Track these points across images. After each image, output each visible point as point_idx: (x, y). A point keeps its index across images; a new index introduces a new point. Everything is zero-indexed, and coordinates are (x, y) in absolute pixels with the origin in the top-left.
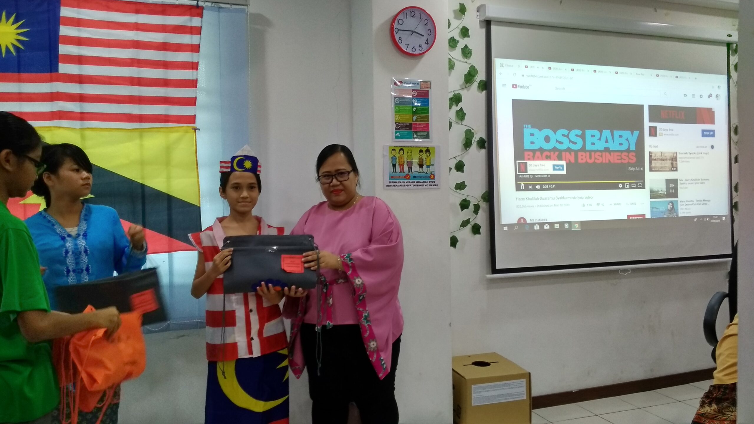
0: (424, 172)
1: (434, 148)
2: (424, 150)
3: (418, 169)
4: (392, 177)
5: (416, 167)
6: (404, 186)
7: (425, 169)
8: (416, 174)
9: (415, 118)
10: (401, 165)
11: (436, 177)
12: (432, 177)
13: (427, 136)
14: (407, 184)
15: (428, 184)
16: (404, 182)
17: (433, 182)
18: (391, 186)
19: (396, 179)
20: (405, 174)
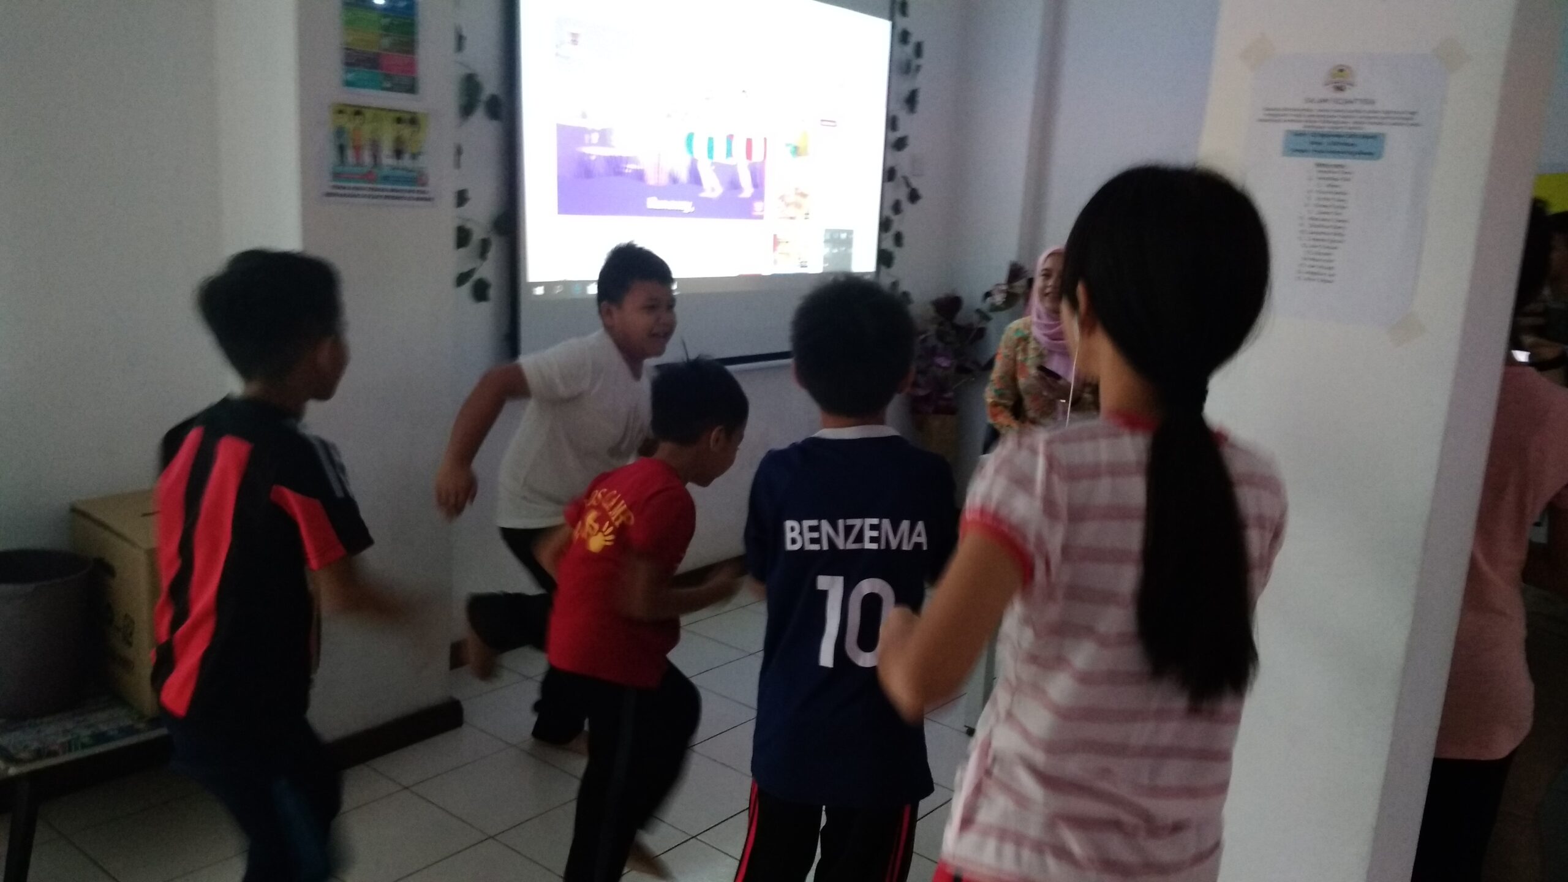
0: (402, 169)
2: (406, 117)
3: (392, 161)
6: (362, 196)
7: (406, 161)
9: (386, 42)
10: (358, 149)
11: (428, 179)
12: (422, 180)
13: (411, 88)
14: (369, 193)
15: (415, 195)
16: (362, 189)
17: (422, 192)
18: (336, 195)
19: (348, 180)
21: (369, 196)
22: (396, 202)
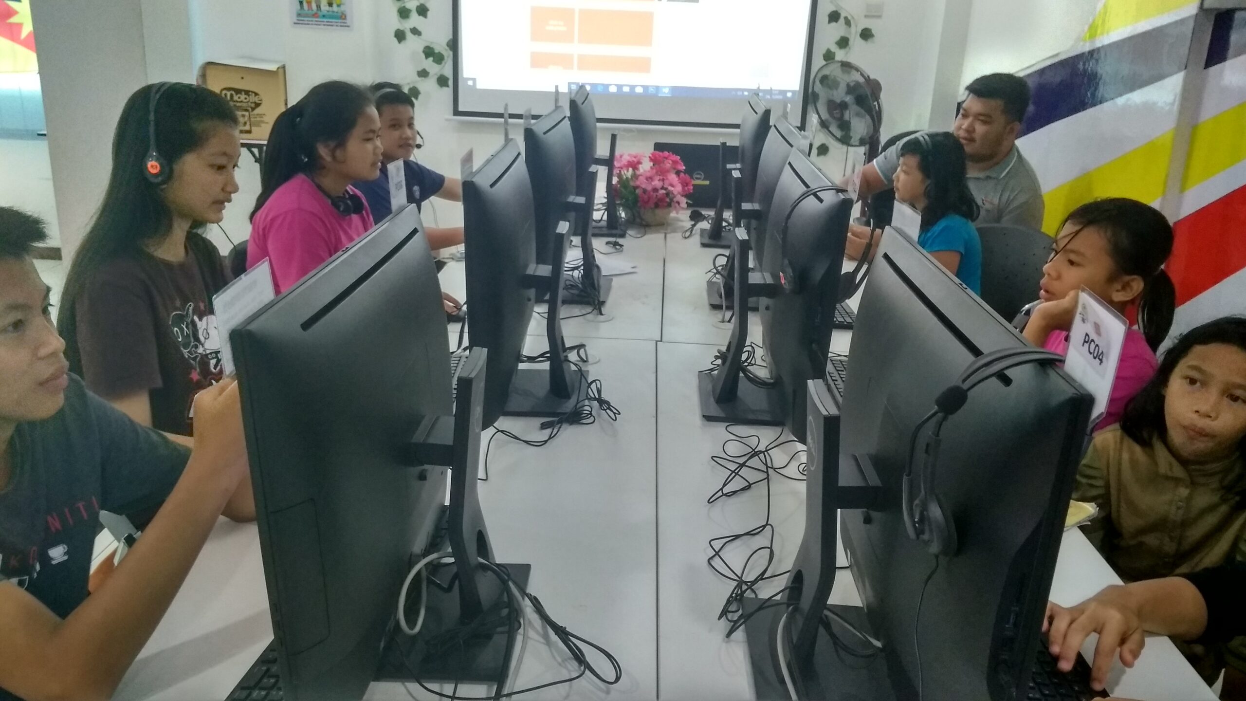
0: (333, 12)
3: (327, 8)
4: (299, 15)
5: (325, 6)
6: (312, 24)
7: (335, 8)
8: (325, 13)
10: (309, 3)
11: (348, 17)
12: (343, 17)
14: (317, 23)
15: (339, 24)
16: (312, 21)
17: (346, 23)
18: (298, 24)
19: (304, 17)
20: (314, 12)
21: (315, 24)
22: (329, 27)
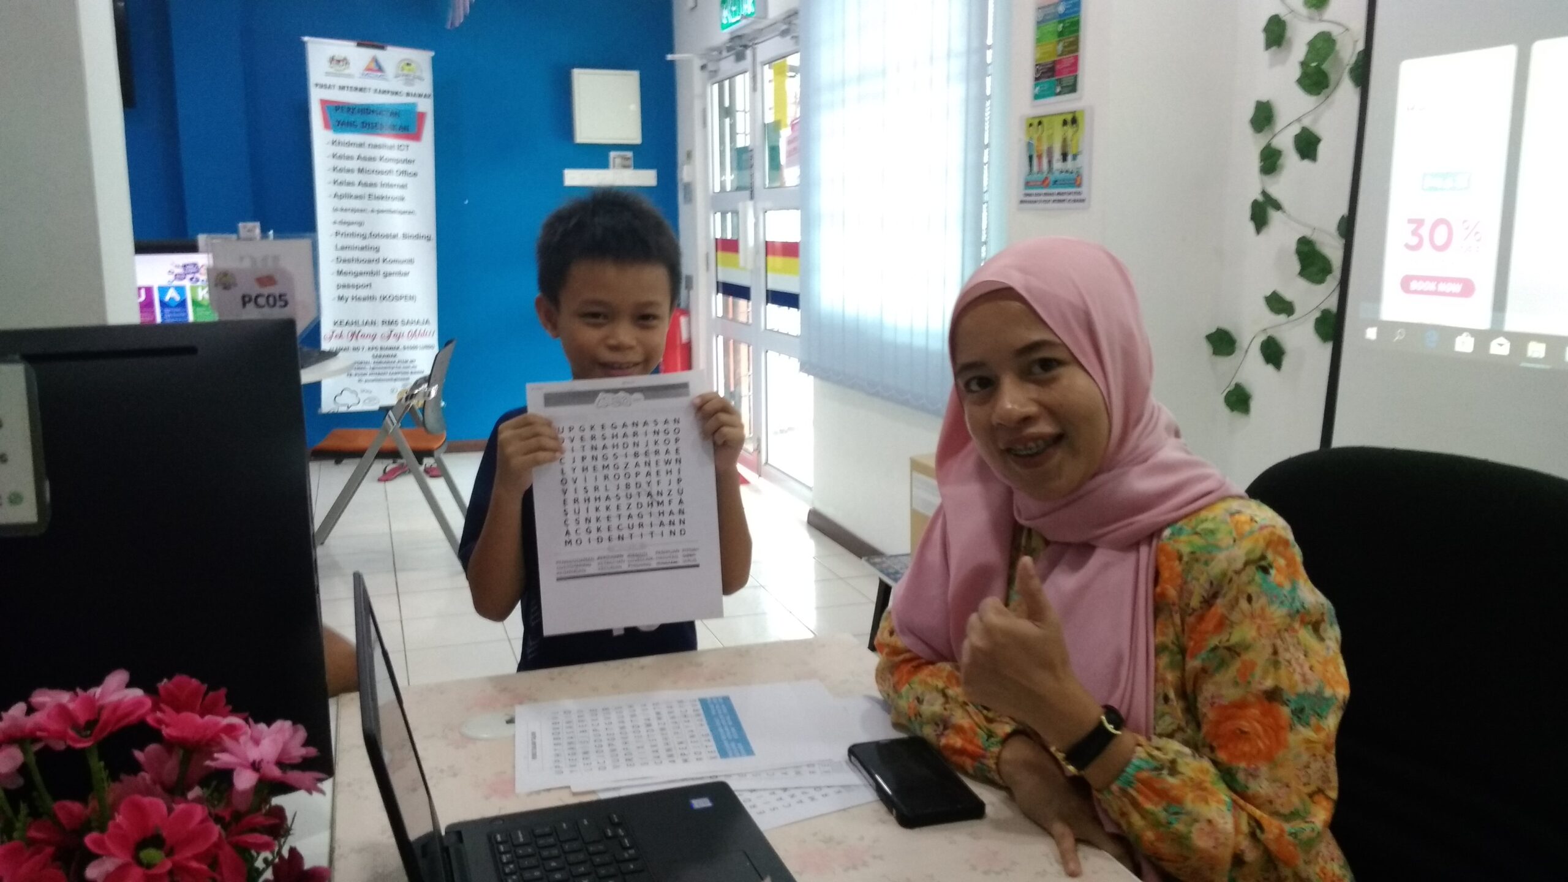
0: (1067, 171)
1: (1082, 111)
2: (1069, 118)
3: (1062, 164)
6: (1040, 202)
7: (1070, 164)
8: (1057, 175)
9: (1060, 47)
10: (1040, 157)
13: (1072, 88)
14: (1045, 198)
15: (1073, 197)
16: (1041, 194)
17: (1079, 193)
18: (1026, 201)
19: (1031, 188)
20: (1041, 177)
21: (1043, 201)
22: (1061, 204)
